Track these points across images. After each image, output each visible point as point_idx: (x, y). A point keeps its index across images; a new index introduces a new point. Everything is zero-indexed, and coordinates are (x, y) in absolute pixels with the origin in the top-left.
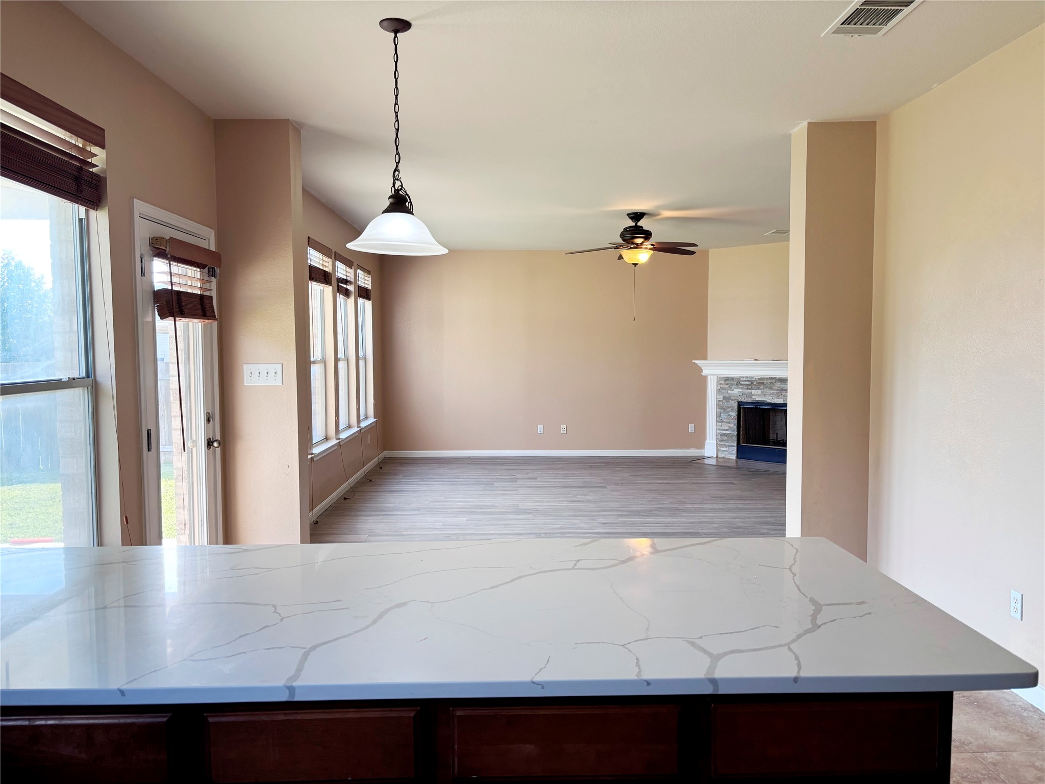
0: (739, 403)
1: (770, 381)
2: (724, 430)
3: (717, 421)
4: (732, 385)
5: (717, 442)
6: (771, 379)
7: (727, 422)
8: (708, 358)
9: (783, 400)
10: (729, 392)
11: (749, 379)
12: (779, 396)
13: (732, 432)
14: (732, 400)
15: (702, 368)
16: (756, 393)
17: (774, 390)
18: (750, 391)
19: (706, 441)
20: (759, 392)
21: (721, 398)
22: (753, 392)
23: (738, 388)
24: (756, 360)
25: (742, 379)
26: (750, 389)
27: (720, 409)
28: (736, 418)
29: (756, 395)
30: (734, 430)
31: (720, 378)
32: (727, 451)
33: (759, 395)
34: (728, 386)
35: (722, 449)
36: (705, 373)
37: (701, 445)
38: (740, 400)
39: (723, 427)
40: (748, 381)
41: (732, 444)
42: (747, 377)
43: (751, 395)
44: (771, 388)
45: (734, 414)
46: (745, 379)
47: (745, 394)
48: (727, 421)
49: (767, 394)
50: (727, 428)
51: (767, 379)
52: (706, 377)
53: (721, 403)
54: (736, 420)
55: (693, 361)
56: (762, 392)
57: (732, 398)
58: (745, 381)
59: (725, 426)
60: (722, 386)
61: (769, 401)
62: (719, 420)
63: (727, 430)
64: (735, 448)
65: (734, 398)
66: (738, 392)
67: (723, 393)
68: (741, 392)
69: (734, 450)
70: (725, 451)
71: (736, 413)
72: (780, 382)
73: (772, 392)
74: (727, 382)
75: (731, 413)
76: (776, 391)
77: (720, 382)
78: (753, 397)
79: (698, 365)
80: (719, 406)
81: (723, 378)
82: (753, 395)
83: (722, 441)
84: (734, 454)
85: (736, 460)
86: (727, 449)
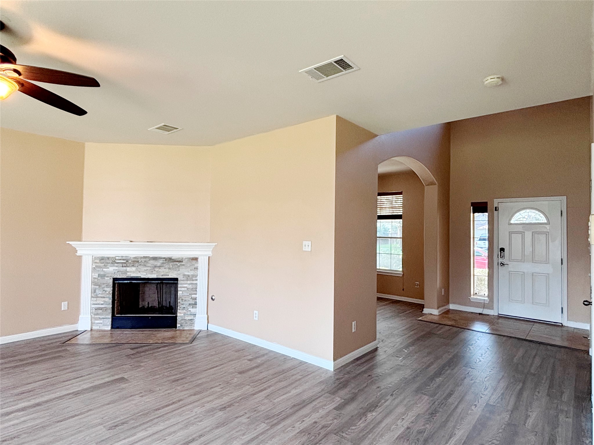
0: (115, 280)
1: (145, 259)
2: (99, 304)
3: (92, 297)
4: (108, 263)
5: (91, 316)
6: (144, 257)
7: (101, 297)
8: (83, 240)
9: (156, 275)
10: (104, 269)
11: (124, 258)
12: (152, 272)
13: (106, 306)
14: (107, 277)
15: (77, 249)
16: (131, 270)
17: (148, 267)
18: (125, 268)
19: (80, 316)
20: (134, 269)
21: (96, 276)
22: (128, 269)
23: (114, 266)
24: (131, 241)
25: (117, 258)
26: (125, 267)
27: (95, 285)
28: (111, 292)
29: (131, 272)
30: (109, 304)
31: (95, 258)
33: (134, 272)
34: (103, 265)
35: (97, 322)
36: (79, 253)
37: (75, 321)
38: (115, 277)
39: (98, 302)
40: (123, 260)
41: (107, 317)
42: (122, 257)
43: (126, 272)
44: (145, 265)
45: (110, 290)
46: (120, 258)
47: (120, 271)
48: (102, 296)
49: (142, 270)
50: (102, 303)
51: (141, 258)
52: (80, 257)
53: (96, 280)
54: (111, 295)
55: (67, 242)
56: (136, 269)
57: (107, 275)
58: (120, 260)
59: (101, 301)
60: (97, 265)
61: (143, 277)
62: (94, 294)
63: (102, 304)
64: (110, 320)
65: (109, 275)
66: (114, 269)
67: (98, 271)
68: (116, 270)
69: (109, 322)
70: (99, 323)
71: (112, 289)
72: (154, 260)
73: (146, 268)
74: (102, 261)
75: (106, 289)
76: (149, 268)
77: (96, 261)
78: (128, 274)
79: (73, 245)
80: (94, 283)
81: (98, 257)
82: (128, 272)
83: (97, 314)
84: (108, 326)
85: (111, 330)
86: (101, 322)
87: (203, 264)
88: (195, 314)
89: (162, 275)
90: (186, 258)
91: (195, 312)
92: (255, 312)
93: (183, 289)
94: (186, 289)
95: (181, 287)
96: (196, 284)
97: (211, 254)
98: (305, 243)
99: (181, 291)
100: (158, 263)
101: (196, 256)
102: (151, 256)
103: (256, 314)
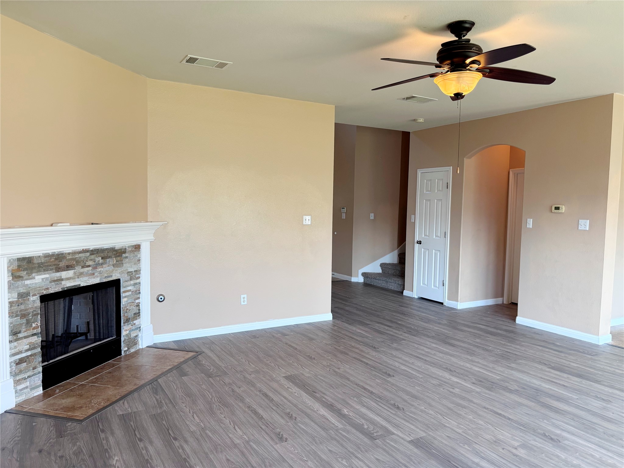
0: (43, 298)
1: (83, 255)
2: (22, 352)
3: (10, 341)
4: (32, 269)
5: (13, 379)
6: (84, 251)
7: (25, 337)
9: (99, 279)
10: (27, 282)
11: (55, 256)
12: (94, 274)
13: (34, 352)
14: (33, 295)
16: (67, 275)
18: (58, 274)
20: (70, 273)
21: (15, 295)
22: (63, 274)
23: (42, 273)
26: (58, 271)
27: (14, 317)
28: (39, 323)
29: (68, 279)
30: (38, 346)
31: (11, 260)
32: (27, 387)
33: (72, 278)
34: (25, 272)
38: (45, 293)
39: (20, 348)
40: (55, 259)
41: (35, 371)
44: (85, 265)
45: (36, 320)
47: (53, 281)
48: (26, 334)
49: (82, 273)
50: (27, 347)
51: (80, 252)
53: (15, 306)
54: (40, 328)
56: (74, 273)
57: (31, 292)
59: (24, 345)
60: (16, 274)
61: (83, 284)
63: (26, 351)
64: (41, 375)
65: (36, 292)
66: (43, 279)
67: (18, 287)
68: (47, 278)
69: (38, 380)
70: (24, 388)
71: (39, 317)
72: (94, 254)
73: (86, 269)
74: (22, 266)
75: (31, 319)
76: (90, 268)
77: (13, 267)
78: (63, 283)
80: (13, 313)
81: (16, 260)
82: (62, 280)
83: (21, 372)
84: (38, 387)
85: (44, 394)
86: (28, 384)
87: (145, 253)
88: (140, 327)
89: (106, 277)
90: (129, 247)
91: (139, 325)
92: (242, 296)
93: (127, 294)
94: (130, 293)
95: (125, 292)
96: (140, 283)
97: (153, 238)
98: (305, 217)
99: (125, 297)
100: (99, 259)
101: (138, 243)
102: (91, 248)
103: (244, 298)
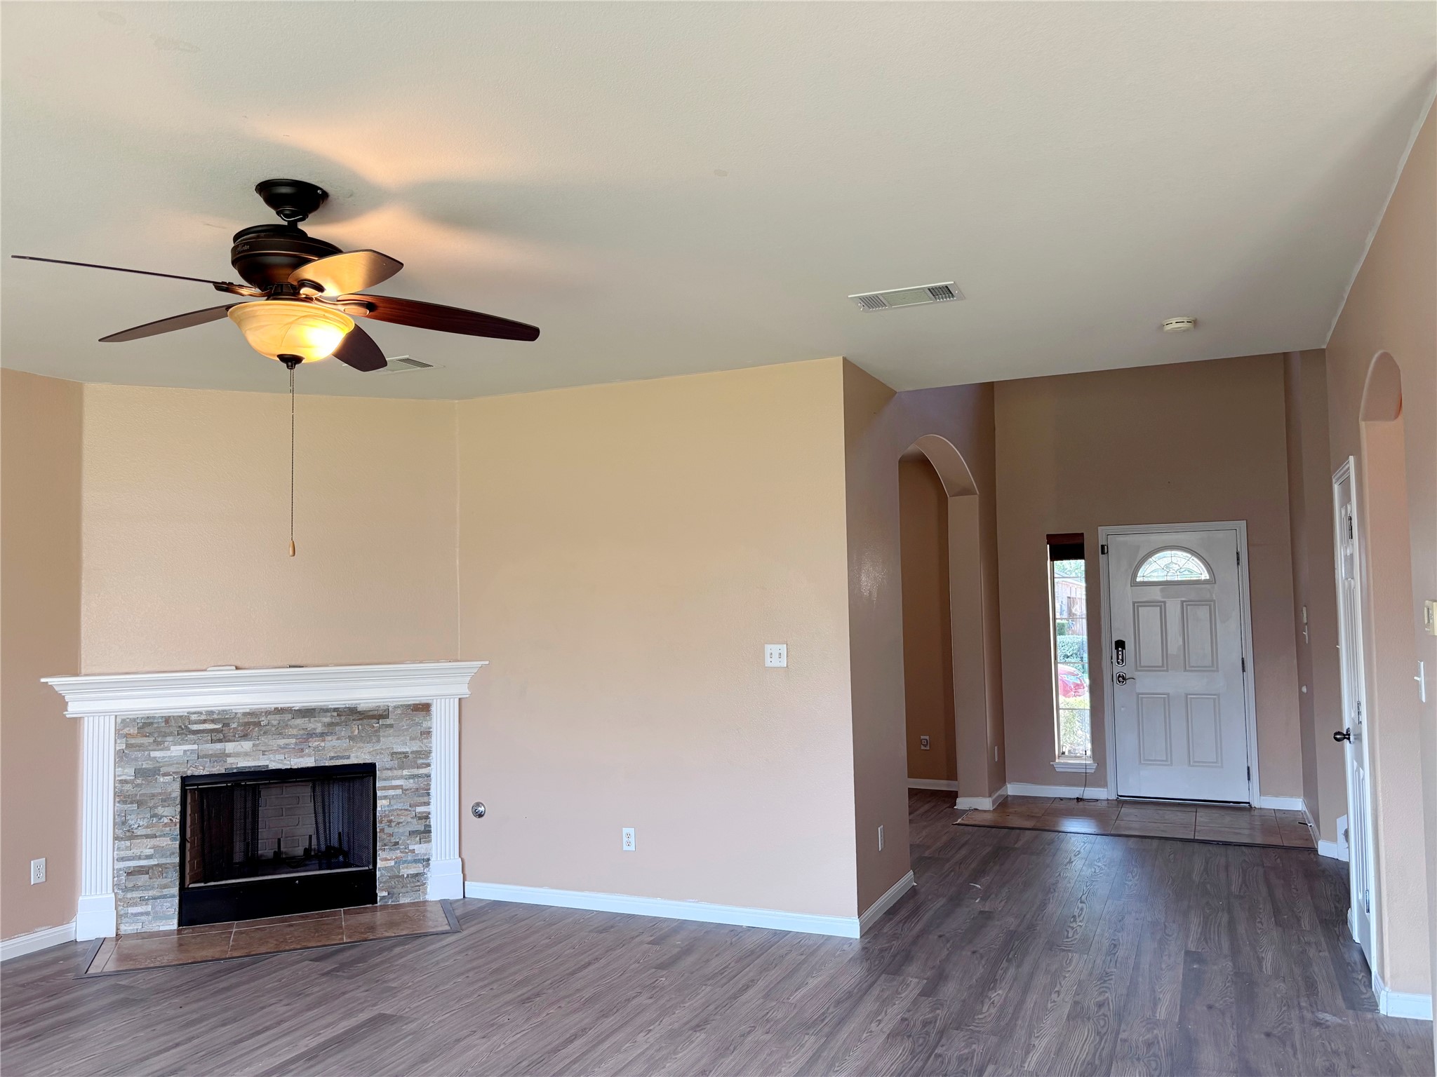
0: (186, 781)
1: (278, 717)
2: (140, 858)
3: (116, 838)
4: (166, 735)
5: (116, 894)
6: (279, 711)
7: (147, 836)
8: (83, 671)
9: (312, 759)
10: (153, 754)
11: (215, 716)
12: (302, 750)
13: (163, 861)
14: (165, 775)
15: (67, 698)
16: (239, 749)
17: (290, 736)
18: (219, 746)
19: (80, 898)
20: (247, 745)
21: (129, 773)
22: (230, 747)
23: (184, 742)
24: (237, 668)
25: (194, 717)
26: (220, 741)
27: (125, 802)
28: (177, 819)
29: (237, 755)
30: (173, 853)
31: (123, 721)
32: (147, 914)
33: (246, 754)
34: (151, 740)
35: (132, 910)
36: (73, 709)
37: (64, 910)
38: (189, 773)
39: (136, 851)
40: (213, 721)
41: (166, 891)
42: (212, 713)
43: (224, 755)
44: (280, 734)
45: (171, 813)
46: (203, 717)
47: (205, 756)
48: (149, 831)
49: (270, 748)
50: (151, 852)
51: (268, 713)
52: (76, 722)
53: (128, 787)
54: (178, 826)
55: (43, 680)
56: (254, 745)
57: (163, 770)
58: (204, 721)
59: (146, 847)
60: (133, 741)
61: (273, 766)
62: (124, 832)
63: (148, 857)
64: (176, 900)
65: (171, 769)
66: (185, 751)
67: (136, 759)
68: (192, 752)
69: (171, 907)
70: (142, 914)
71: (178, 808)
72: (304, 717)
73: (282, 742)
74: (147, 730)
75: (160, 810)
76: (294, 741)
77: (126, 731)
78: (230, 760)
79: (57, 689)
80: (122, 797)
81: (134, 720)
82: (229, 755)
83: (135, 888)
84: (169, 918)
85: (178, 930)
86: (149, 908)
87: (443, 723)
88: (429, 860)
89: (332, 758)
90: (396, 707)
91: (426, 854)
92: (625, 830)
93: (391, 792)
94: (399, 792)
95: (385, 788)
96: (428, 776)
97: (467, 691)
98: (769, 648)
99: (385, 797)
100: (317, 725)
101: (424, 700)
102: (297, 706)
103: (628, 835)
